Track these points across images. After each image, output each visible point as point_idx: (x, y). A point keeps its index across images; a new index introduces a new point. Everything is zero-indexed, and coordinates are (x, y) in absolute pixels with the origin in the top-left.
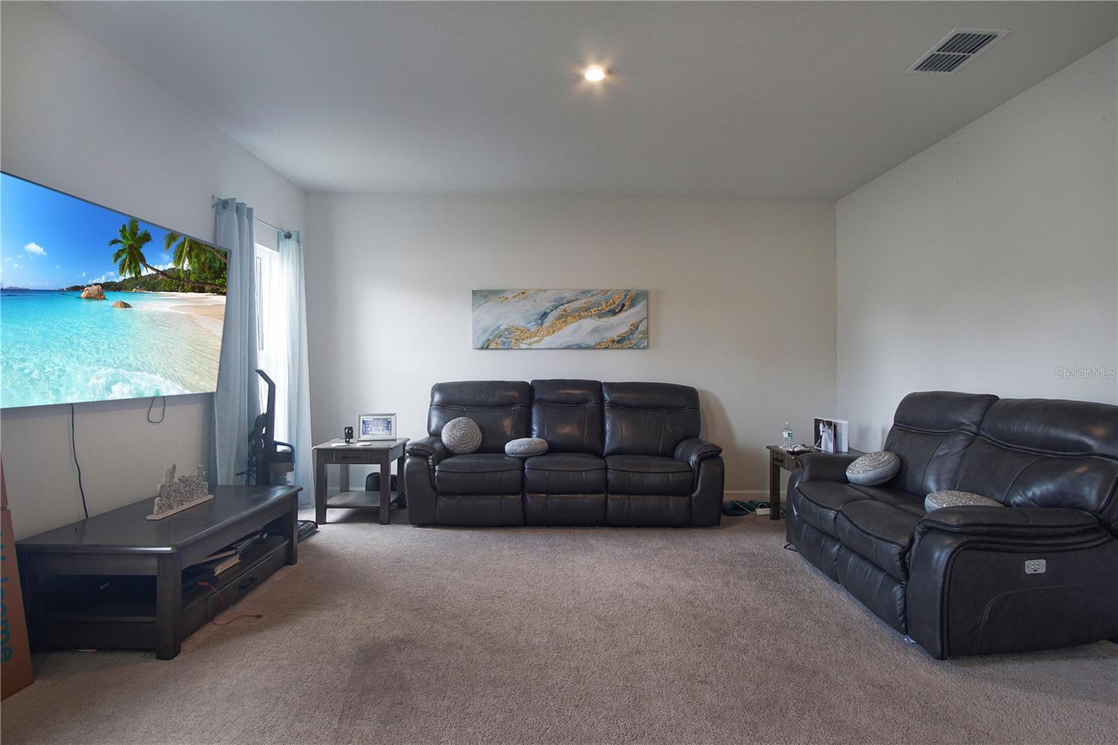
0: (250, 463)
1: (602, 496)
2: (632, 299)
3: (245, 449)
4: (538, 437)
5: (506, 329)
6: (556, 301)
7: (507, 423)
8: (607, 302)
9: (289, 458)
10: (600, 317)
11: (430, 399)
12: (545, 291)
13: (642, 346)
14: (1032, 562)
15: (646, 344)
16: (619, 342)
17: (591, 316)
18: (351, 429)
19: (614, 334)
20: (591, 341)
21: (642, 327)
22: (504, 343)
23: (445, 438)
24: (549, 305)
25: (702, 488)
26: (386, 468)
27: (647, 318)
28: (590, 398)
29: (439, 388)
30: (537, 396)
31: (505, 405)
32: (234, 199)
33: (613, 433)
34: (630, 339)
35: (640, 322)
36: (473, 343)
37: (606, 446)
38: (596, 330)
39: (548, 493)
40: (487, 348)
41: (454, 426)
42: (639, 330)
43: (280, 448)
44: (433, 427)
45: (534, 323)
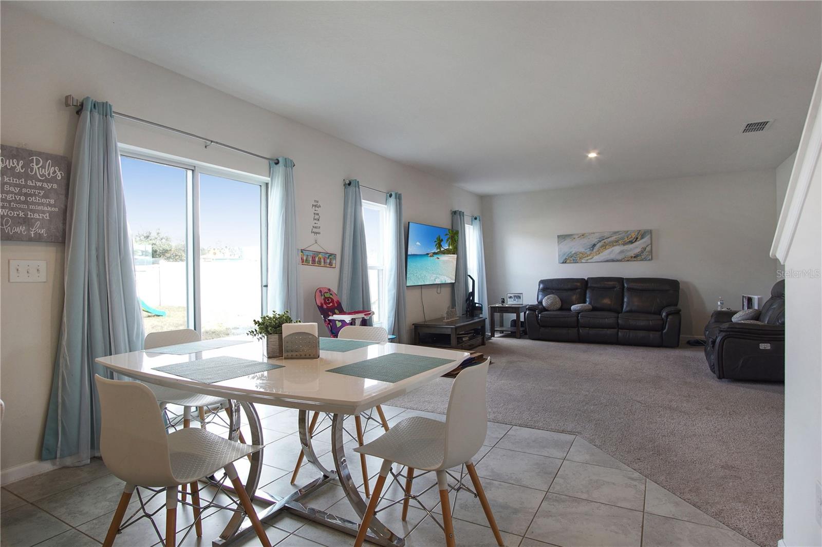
0: (467, 311)
1: (616, 330)
2: (642, 234)
3: (465, 306)
4: (589, 304)
5: (575, 253)
6: (600, 238)
7: (574, 298)
8: (628, 237)
9: (480, 309)
10: (624, 245)
11: (538, 287)
12: (594, 233)
13: (648, 259)
14: (763, 344)
15: (650, 258)
16: (634, 257)
17: (619, 245)
18: (504, 299)
19: (632, 254)
20: (620, 257)
21: (648, 249)
22: (574, 260)
23: (544, 304)
24: (596, 240)
25: (668, 328)
26: (518, 316)
27: (651, 244)
28: (617, 286)
29: (542, 282)
30: (589, 285)
31: (573, 289)
32: (458, 211)
33: (628, 303)
34: (640, 255)
35: (647, 246)
36: (559, 260)
37: (624, 309)
38: (622, 252)
39: (589, 328)
40: (565, 262)
41: (548, 299)
42: (646, 250)
43: (477, 305)
44: (539, 299)
45: (589, 250)
